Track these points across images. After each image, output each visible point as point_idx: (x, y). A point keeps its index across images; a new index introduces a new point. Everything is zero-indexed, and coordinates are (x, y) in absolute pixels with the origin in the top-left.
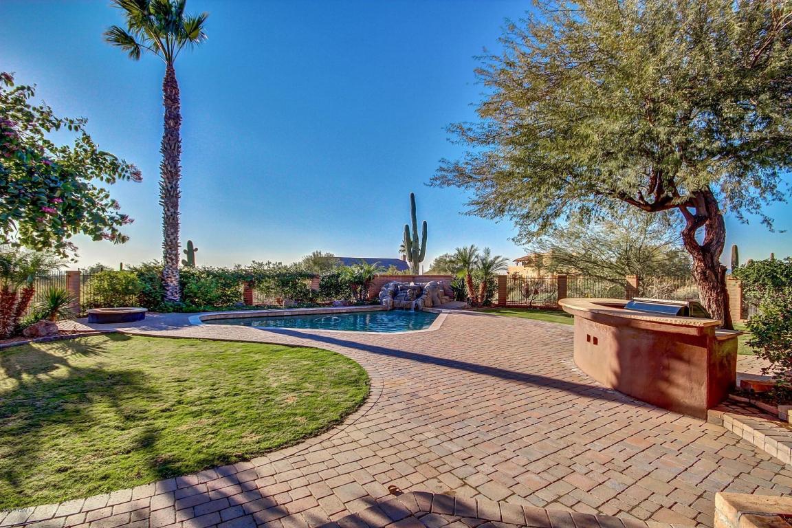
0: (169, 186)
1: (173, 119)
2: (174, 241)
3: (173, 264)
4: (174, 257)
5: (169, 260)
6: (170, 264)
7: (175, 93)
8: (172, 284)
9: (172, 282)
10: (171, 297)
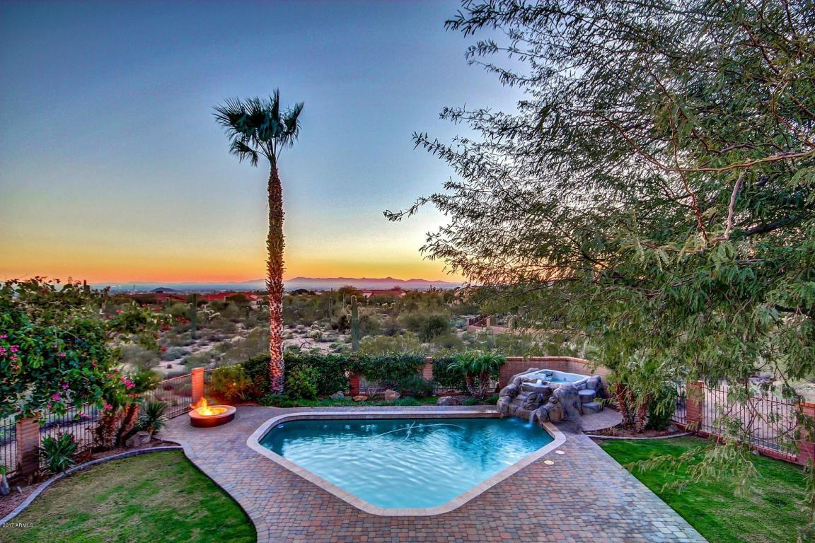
0: (273, 282)
1: (276, 216)
2: (277, 335)
3: (277, 356)
4: (277, 350)
5: (274, 353)
6: (275, 356)
7: (277, 192)
8: (276, 375)
9: (276, 373)
10: (275, 388)
